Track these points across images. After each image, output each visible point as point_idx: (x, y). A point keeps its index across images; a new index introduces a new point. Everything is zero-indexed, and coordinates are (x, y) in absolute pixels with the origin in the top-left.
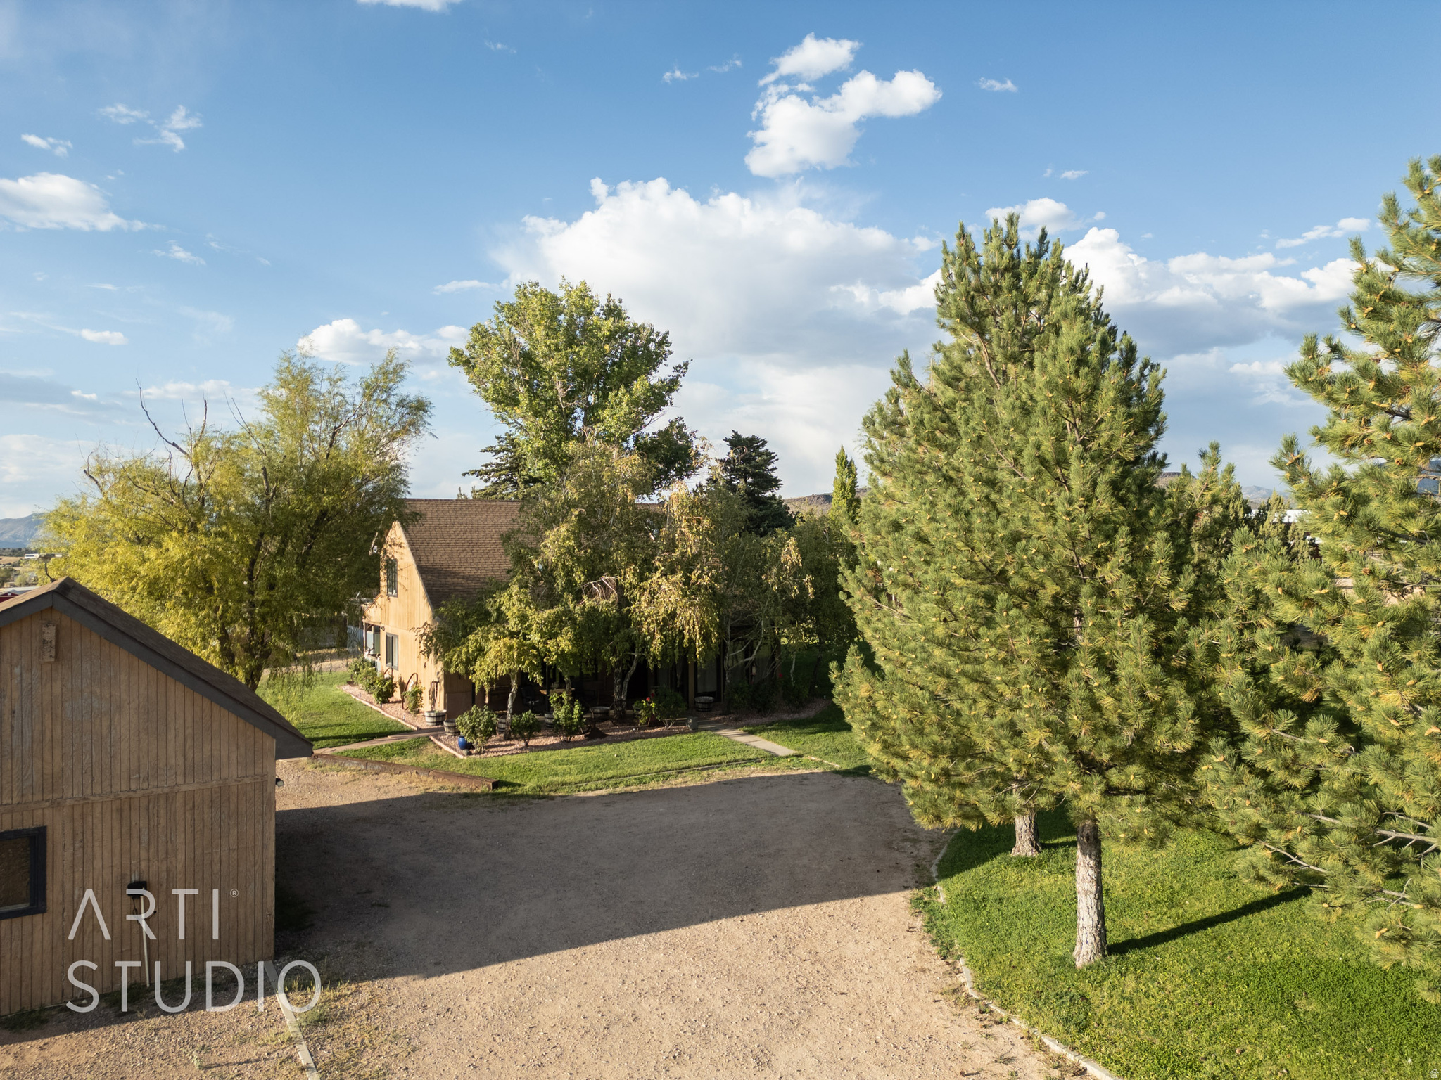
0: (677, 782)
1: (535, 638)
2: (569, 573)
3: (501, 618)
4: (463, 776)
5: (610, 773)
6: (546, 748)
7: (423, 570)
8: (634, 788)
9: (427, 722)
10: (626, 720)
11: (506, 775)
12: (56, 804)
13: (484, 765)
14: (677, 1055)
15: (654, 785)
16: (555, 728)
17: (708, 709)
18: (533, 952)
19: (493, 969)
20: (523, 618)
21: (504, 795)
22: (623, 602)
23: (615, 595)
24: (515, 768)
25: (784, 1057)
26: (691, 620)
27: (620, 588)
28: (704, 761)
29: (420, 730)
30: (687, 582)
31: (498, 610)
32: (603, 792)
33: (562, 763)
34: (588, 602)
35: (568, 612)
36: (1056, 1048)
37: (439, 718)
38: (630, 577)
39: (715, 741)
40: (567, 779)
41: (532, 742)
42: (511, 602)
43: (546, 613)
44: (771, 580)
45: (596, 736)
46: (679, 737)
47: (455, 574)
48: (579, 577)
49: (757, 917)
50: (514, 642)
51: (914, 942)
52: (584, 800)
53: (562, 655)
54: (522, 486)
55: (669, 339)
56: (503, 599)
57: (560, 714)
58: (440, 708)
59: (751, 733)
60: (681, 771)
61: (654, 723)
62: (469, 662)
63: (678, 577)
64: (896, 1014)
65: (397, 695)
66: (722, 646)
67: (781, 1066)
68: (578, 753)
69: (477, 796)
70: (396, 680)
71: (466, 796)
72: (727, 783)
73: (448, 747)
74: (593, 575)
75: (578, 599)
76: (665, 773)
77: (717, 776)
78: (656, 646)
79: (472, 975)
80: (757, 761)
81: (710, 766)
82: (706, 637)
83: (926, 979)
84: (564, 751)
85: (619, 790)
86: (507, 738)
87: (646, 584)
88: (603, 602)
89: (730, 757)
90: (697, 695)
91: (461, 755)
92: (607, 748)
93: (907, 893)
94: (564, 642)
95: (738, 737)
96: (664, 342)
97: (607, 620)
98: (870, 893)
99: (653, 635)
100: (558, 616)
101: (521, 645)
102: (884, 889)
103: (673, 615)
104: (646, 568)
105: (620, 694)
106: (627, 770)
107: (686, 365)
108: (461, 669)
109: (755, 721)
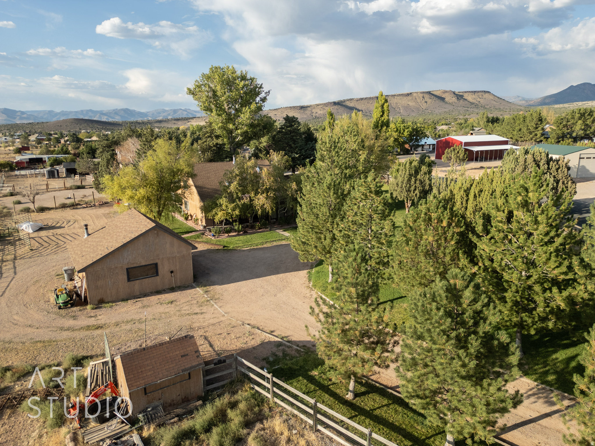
0: (265, 246)
1: (230, 211)
2: (237, 193)
3: (221, 205)
4: (215, 244)
5: (250, 243)
6: (233, 236)
7: (196, 187)
8: (255, 247)
9: (201, 228)
10: (253, 227)
11: (225, 244)
12: (159, 259)
13: (220, 241)
14: (263, 295)
15: (260, 246)
16: (235, 231)
17: (274, 223)
18: (238, 281)
19: (232, 284)
20: (227, 206)
21: (226, 249)
22: (251, 200)
23: (248, 199)
24: (227, 242)
25: (278, 295)
26: (268, 207)
27: (250, 197)
28: (272, 240)
29: (200, 230)
30: (267, 195)
31: (220, 203)
32: (248, 248)
33: (238, 241)
34: (242, 202)
35: (237, 204)
36: (319, 293)
37: (205, 227)
38: (252, 195)
39: (275, 234)
40: (240, 245)
41: (230, 234)
42: (223, 201)
43: (233, 205)
44: (289, 193)
45: (245, 233)
46: (266, 233)
47: (205, 188)
48: (240, 195)
49: (278, 275)
50: (225, 212)
51: (305, 279)
52: (244, 251)
53: (237, 215)
54: (215, 139)
55: (263, 86)
56: (221, 201)
57: (236, 228)
58: (204, 224)
59: (285, 231)
60: (266, 242)
61: (260, 229)
62: (214, 216)
63: (265, 195)
64: (297, 289)
65: (190, 218)
66: (277, 210)
67: (278, 296)
68: (241, 238)
69: (220, 250)
70: (189, 214)
71: (217, 250)
72: (277, 246)
73: (209, 236)
74: (244, 194)
75: (240, 201)
76: (262, 244)
77: (275, 244)
78: (260, 212)
79: (229, 285)
80: (284, 239)
81: (273, 241)
82: (272, 209)
83: (304, 285)
84: (238, 237)
85: (252, 248)
86: (223, 233)
87: (257, 197)
88: (246, 201)
89: (278, 239)
90: (271, 219)
91: (213, 238)
92: (248, 236)
93: (307, 271)
94: (237, 212)
95: (281, 232)
96: (261, 87)
97: (247, 205)
98: (300, 270)
99: (259, 209)
100: (235, 206)
101: (227, 213)
102: (303, 270)
103: (264, 205)
104: (256, 193)
105: (251, 221)
106: (254, 243)
107: (269, 92)
108: (211, 218)
109: (286, 227)
